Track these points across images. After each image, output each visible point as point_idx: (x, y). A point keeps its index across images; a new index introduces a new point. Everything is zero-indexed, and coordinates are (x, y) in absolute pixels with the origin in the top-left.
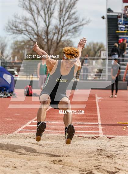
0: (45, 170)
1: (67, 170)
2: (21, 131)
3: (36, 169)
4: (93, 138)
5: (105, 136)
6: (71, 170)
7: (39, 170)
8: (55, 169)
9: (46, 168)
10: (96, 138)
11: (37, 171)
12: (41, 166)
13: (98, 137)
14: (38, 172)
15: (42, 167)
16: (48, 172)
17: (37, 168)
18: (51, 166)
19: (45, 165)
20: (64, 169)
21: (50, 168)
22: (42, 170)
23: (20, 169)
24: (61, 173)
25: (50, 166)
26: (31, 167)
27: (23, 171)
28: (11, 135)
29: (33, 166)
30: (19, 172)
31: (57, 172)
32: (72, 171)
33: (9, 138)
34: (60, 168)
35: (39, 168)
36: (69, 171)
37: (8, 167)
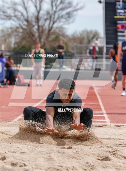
0: (58, 155)
1: (82, 154)
2: (21, 119)
3: (47, 154)
4: (100, 126)
5: (113, 124)
6: (86, 154)
7: (51, 154)
8: (69, 153)
9: (59, 152)
10: (103, 126)
11: (49, 156)
12: (53, 151)
13: (105, 125)
14: (51, 157)
15: (55, 152)
16: (61, 157)
17: (49, 153)
18: (65, 151)
19: (58, 150)
20: (78, 153)
21: (63, 153)
22: (55, 155)
23: (30, 154)
24: (75, 158)
25: (63, 151)
26: (42, 152)
27: (34, 156)
28: (11, 122)
29: (45, 151)
30: (29, 156)
31: (71, 157)
32: (87, 156)
33: (8, 126)
34: (74, 153)
35: (51, 153)
36: (83, 156)
37: (15, 152)
